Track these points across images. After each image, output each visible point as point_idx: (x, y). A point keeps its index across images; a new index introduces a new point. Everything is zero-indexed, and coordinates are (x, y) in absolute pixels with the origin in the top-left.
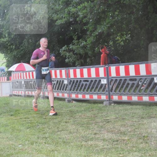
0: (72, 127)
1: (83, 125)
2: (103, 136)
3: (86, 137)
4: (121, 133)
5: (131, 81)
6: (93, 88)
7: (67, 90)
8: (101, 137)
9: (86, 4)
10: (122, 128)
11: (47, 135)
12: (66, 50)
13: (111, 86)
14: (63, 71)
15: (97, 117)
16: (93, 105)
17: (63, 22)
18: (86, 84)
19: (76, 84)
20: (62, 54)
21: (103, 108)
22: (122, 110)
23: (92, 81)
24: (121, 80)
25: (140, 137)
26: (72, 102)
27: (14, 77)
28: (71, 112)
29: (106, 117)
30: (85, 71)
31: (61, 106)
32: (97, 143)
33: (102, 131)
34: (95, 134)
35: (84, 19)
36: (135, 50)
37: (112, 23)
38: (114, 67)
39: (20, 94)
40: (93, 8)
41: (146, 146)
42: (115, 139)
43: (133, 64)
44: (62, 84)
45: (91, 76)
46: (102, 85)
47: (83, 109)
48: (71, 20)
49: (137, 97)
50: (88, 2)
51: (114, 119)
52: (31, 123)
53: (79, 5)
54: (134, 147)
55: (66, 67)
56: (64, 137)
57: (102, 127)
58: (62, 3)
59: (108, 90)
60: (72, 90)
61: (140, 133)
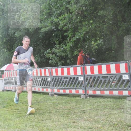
0: (54, 116)
1: (64, 115)
2: (80, 124)
3: (66, 125)
4: (95, 121)
5: (103, 78)
6: (72, 84)
7: (50, 86)
8: (78, 125)
9: (66, 15)
10: (96, 117)
11: (34, 124)
12: (50, 52)
13: (87, 83)
14: (47, 70)
15: (75, 108)
16: (72, 98)
17: (46, 30)
18: (66, 81)
19: (58, 81)
20: (46, 56)
21: (80, 101)
22: (96, 102)
23: (71, 78)
24: (95, 77)
25: (111, 125)
26: (55, 96)
27: (6, 75)
28: (54, 104)
29: (83, 108)
30: (65, 69)
31: (46, 99)
32: (75, 130)
33: (80, 120)
34: (74, 122)
35: (64, 27)
36: (107, 52)
37: (87, 31)
38: (89, 67)
39: (11, 89)
40: (71, 18)
42: (90, 127)
43: (105, 64)
44: (46, 81)
45: (70, 74)
46: (79, 81)
47: (63, 102)
48: (53, 28)
49: (108, 92)
50: (67, 14)
51: (89, 110)
52: (20, 114)
53: (60, 16)
55: (49, 67)
56: (48, 125)
57: (79, 116)
58: (45, 14)
59: (84, 86)
60: (54, 86)
61: (111, 122)
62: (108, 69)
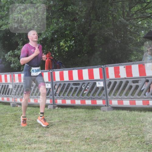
0: (16, 130)
1: (28, 129)
2: (47, 139)
3: (30, 140)
4: (64, 136)
5: (74, 85)
6: (37, 92)
7: (12, 95)
8: (44, 140)
12: (12, 55)
13: (55, 91)
14: (8, 76)
17: (7, 28)
19: (21, 89)
20: (7, 59)
21: (47, 112)
22: (65, 114)
24: (64, 84)
25: (83, 139)
26: (17, 106)
28: (16, 116)
29: (50, 120)
31: (6, 110)
32: (41, 146)
33: (46, 134)
34: (39, 137)
36: (79, 55)
37: (56, 29)
38: (59, 72)
41: (88, 148)
42: (58, 142)
43: (77, 69)
44: (7, 89)
47: (27, 113)
49: (80, 101)
51: (57, 122)
54: (76, 149)
55: (11, 72)
56: (8, 141)
57: (46, 130)
58: (7, 9)
59: (52, 94)
60: (17, 95)
61: (82, 136)
62: (80, 75)
